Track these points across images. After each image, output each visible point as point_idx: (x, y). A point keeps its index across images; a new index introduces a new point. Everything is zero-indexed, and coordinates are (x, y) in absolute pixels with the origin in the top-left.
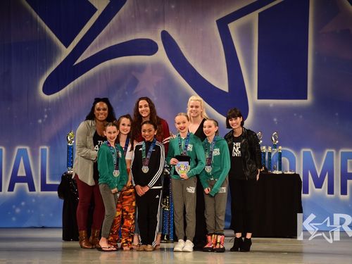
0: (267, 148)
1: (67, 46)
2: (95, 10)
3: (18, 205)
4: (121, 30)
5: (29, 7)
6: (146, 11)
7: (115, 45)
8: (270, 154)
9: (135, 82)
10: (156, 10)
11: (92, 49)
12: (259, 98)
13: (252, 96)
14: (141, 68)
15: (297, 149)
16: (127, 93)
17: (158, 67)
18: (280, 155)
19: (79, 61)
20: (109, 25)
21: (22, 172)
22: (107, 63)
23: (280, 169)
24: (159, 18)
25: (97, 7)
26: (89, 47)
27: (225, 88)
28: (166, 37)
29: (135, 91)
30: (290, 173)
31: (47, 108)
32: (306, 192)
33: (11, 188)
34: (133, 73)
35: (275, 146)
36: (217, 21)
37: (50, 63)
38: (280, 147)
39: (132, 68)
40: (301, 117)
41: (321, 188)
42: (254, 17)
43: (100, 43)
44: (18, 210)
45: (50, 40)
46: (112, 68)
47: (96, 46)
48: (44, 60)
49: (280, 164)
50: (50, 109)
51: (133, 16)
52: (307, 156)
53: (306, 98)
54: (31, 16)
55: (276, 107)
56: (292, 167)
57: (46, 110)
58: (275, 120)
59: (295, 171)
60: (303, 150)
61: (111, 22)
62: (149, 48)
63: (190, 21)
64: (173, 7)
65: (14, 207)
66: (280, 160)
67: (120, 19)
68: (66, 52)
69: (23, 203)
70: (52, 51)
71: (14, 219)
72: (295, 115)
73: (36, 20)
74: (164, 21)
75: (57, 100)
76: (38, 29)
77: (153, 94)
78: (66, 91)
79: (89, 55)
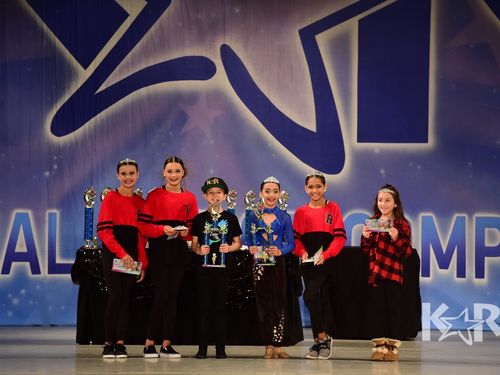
3: (16, 294)
4: (163, 43)
5: (32, 11)
6: (199, 16)
7: (156, 65)
9: (183, 118)
10: (213, 15)
11: (121, 71)
12: (359, 141)
13: (350, 138)
14: (192, 98)
15: (414, 213)
16: (171, 134)
17: (217, 96)
19: (103, 87)
20: (145, 36)
21: (21, 246)
22: (143, 91)
24: (215, 27)
25: (128, 11)
26: (118, 68)
27: (312, 126)
29: (184, 130)
31: (57, 156)
32: (427, 274)
33: (6, 270)
34: (181, 105)
37: (61, 91)
39: (177, 98)
40: (419, 167)
41: (447, 268)
42: (352, 25)
43: (133, 63)
44: (16, 301)
45: (62, 58)
46: (150, 98)
47: (127, 66)
48: (54, 87)
50: (61, 156)
51: (180, 24)
52: (427, 223)
53: (426, 141)
54: (35, 22)
55: (383, 153)
57: (55, 158)
58: (382, 171)
60: (422, 214)
61: (148, 33)
62: (204, 69)
63: (262, 31)
64: (237, 11)
65: (10, 296)
67: (161, 29)
68: (84, 74)
69: (23, 291)
70: (64, 74)
71: (10, 314)
72: (410, 164)
73: (42, 29)
74: (224, 31)
75: (71, 143)
76: (45, 42)
77: (209, 135)
78: (85, 131)
79: (118, 81)
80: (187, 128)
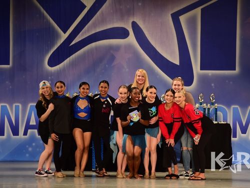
0: (207, 105)
1: (65, 32)
2: (85, 7)
3: (30, 145)
4: (103, 21)
5: (39, 5)
6: (121, 7)
7: (99, 32)
8: (209, 109)
9: (113, 58)
10: (128, 7)
11: (82, 35)
12: (201, 69)
13: (196, 68)
14: (117, 48)
15: (229, 106)
16: (107, 66)
17: (130, 47)
18: (216, 110)
19: (73, 43)
20: (94, 17)
21: (33, 121)
22: (93, 45)
23: (216, 120)
24: (130, 12)
25: (86, 5)
26: (81, 33)
27: (177, 62)
28: (135, 26)
29: (113, 64)
30: (223, 123)
31: (51, 76)
32: (235, 136)
33: (25, 133)
34: (112, 52)
35: (213, 104)
36: (171, 15)
37: (53, 44)
38: (216, 105)
39: (111, 48)
40: (231, 83)
41: (245, 133)
42: (198, 11)
43: (88, 30)
44: (30, 149)
45: (53, 28)
46: (97, 48)
47: (85, 32)
48: (49, 43)
49: (216, 116)
50: (52, 77)
51: (112, 11)
52: (235, 111)
53: (235, 70)
54: (40, 11)
55: (213, 75)
56: (225, 119)
57: (50, 78)
58: (213, 85)
59: (227, 121)
60: (233, 106)
61: (96, 16)
62: (123, 34)
63: (152, 14)
64: (140, 4)
65: (27, 146)
66: (216, 114)
67: (102, 13)
68: (64, 36)
69: (34, 144)
70: (54, 36)
71: (27, 155)
72: (227, 81)
73: (44, 14)
74: (134, 14)
75: (58, 70)
76: (45, 20)
77: (125, 67)
78: (64, 64)
79: (81, 39)
80: (115, 63)
